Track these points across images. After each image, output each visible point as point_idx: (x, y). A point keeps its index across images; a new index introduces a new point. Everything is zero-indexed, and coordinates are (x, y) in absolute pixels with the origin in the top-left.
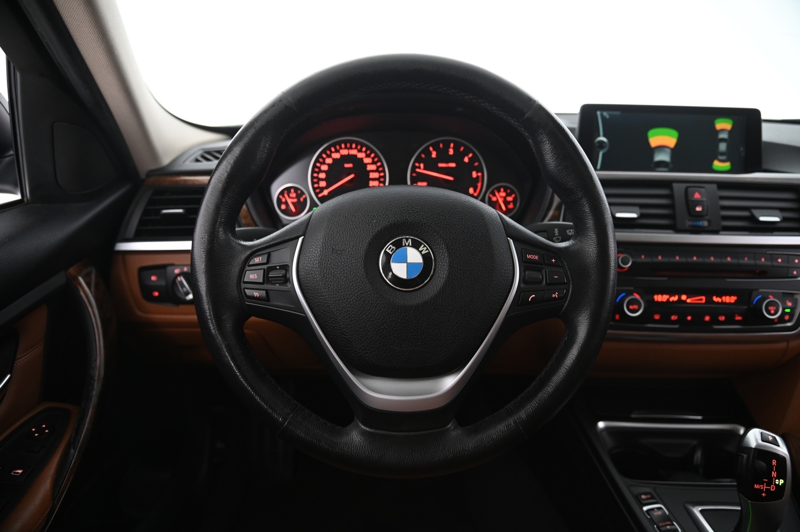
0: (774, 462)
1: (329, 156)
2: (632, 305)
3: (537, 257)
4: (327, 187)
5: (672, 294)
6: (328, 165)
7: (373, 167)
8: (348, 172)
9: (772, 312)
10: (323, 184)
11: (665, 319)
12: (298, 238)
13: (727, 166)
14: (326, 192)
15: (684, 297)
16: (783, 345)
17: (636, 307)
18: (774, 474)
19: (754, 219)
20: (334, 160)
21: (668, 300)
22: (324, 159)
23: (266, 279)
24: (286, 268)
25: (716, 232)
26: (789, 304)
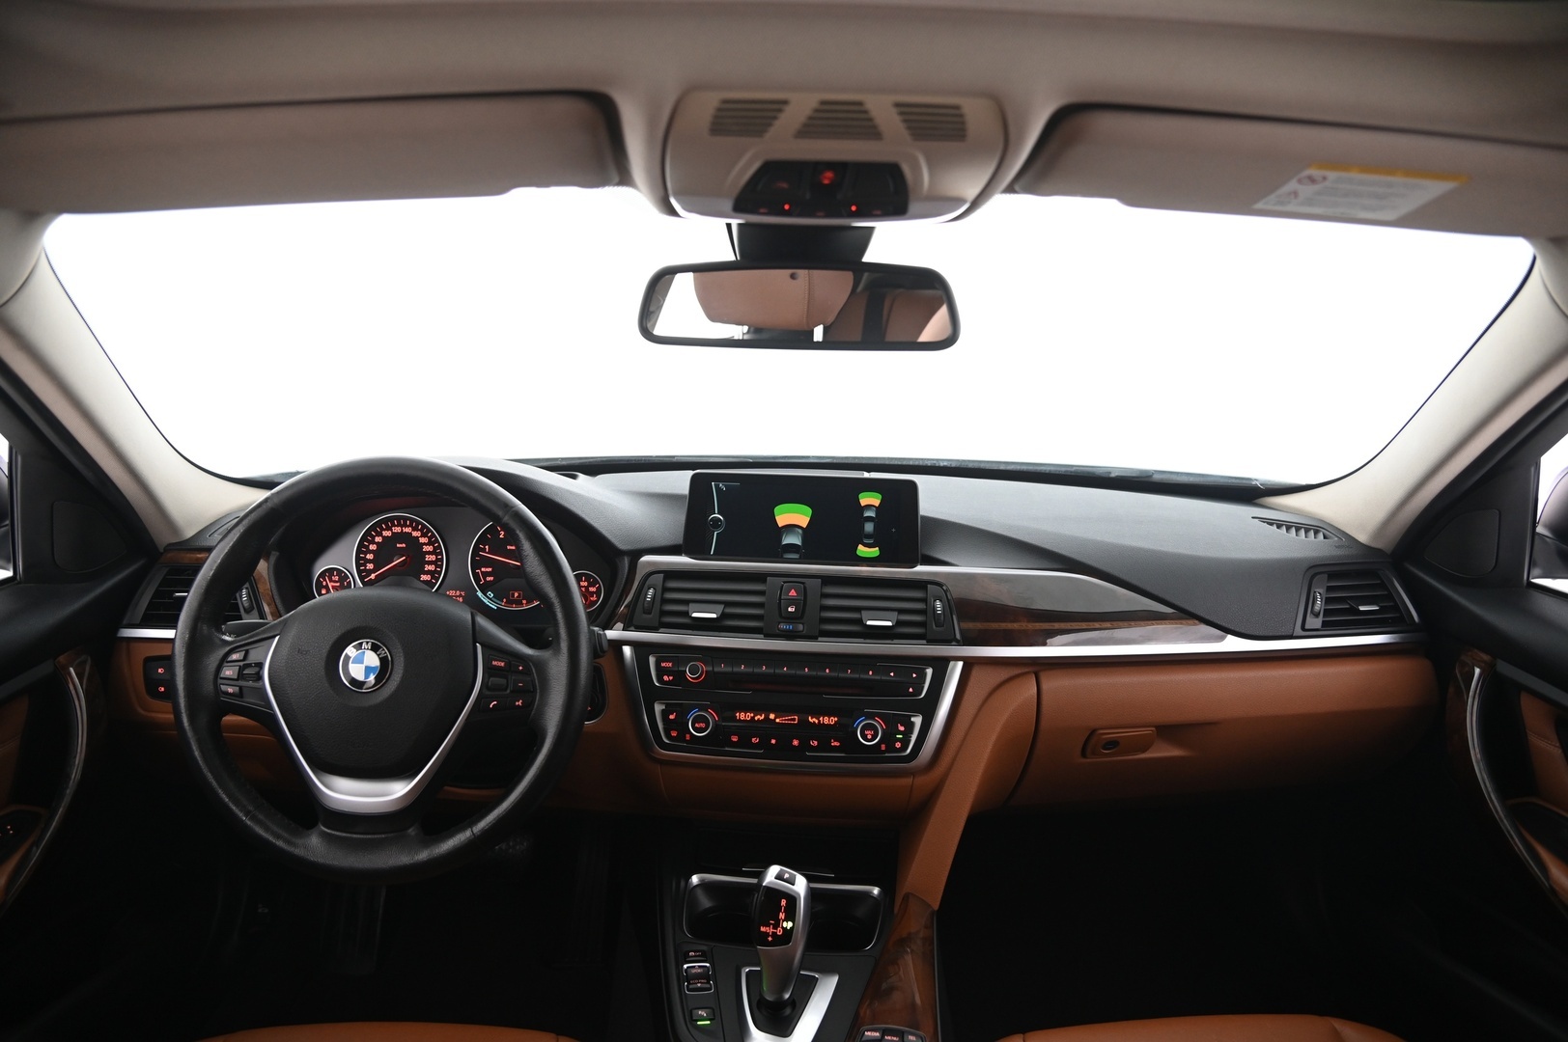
0: (783, 902)
1: (379, 534)
2: (698, 723)
3: (503, 664)
4: (373, 571)
5: (757, 711)
6: (377, 544)
7: (430, 548)
8: (401, 552)
9: (869, 737)
10: (370, 566)
11: (745, 742)
12: (275, 636)
13: (874, 552)
14: (373, 576)
15: (772, 716)
16: (907, 781)
17: (703, 725)
18: (782, 916)
19: (860, 622)
20: (384, 537)
21: (753, 718)
22: (373, 537)
23: (241, 676)
24: (260, 665)
25: (813, 638)
26: (902, 728)
